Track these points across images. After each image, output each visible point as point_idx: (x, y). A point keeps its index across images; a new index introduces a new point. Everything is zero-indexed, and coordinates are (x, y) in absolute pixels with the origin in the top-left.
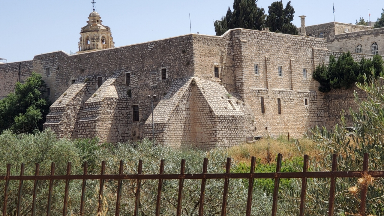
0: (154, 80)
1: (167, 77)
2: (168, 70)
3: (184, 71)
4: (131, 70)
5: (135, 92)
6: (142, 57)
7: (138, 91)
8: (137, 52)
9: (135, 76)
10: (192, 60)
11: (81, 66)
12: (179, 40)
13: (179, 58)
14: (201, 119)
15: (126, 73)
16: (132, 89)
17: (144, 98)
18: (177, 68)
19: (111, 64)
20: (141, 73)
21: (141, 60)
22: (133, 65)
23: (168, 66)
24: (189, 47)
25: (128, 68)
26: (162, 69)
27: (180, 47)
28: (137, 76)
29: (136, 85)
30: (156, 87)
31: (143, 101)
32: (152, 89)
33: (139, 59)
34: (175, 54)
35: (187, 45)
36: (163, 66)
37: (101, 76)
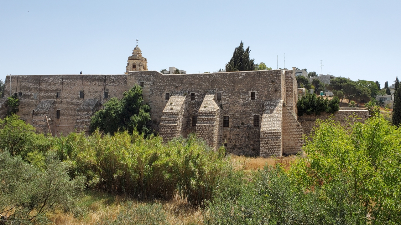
0: (244, 100)
1: (256, 99)
2: (257, 94)
3: (272, 95)
4: (223, 91)
5: (226, 107)
6: (233, 82)
7: (229, 106)
8: (228, 78)
9: (226, 95)
10: (280, 88)
11: (175, 83)
12: (268, 73)
13: (268, 86)
14: (289, 130)
15: (218, 92)
16: (224, 104)
17: (234, 111)
18: (266, 92)
19: (203, 85)
20: (231, 94)
21: (232, 85)
22: (224, 87)
23: (257, 91)
24: (278, 79)
25: (219, 89)
26: (251, 93)
27: (269, 78)
28: (228, 95)
29: (227, 101)
30: (246, 104)
31: (233, 114)
32: (243, 106)
33: (230, 84)
34: (264, 82)
35: (275, 77)
36: (252, 90)
37: (194, 93)
